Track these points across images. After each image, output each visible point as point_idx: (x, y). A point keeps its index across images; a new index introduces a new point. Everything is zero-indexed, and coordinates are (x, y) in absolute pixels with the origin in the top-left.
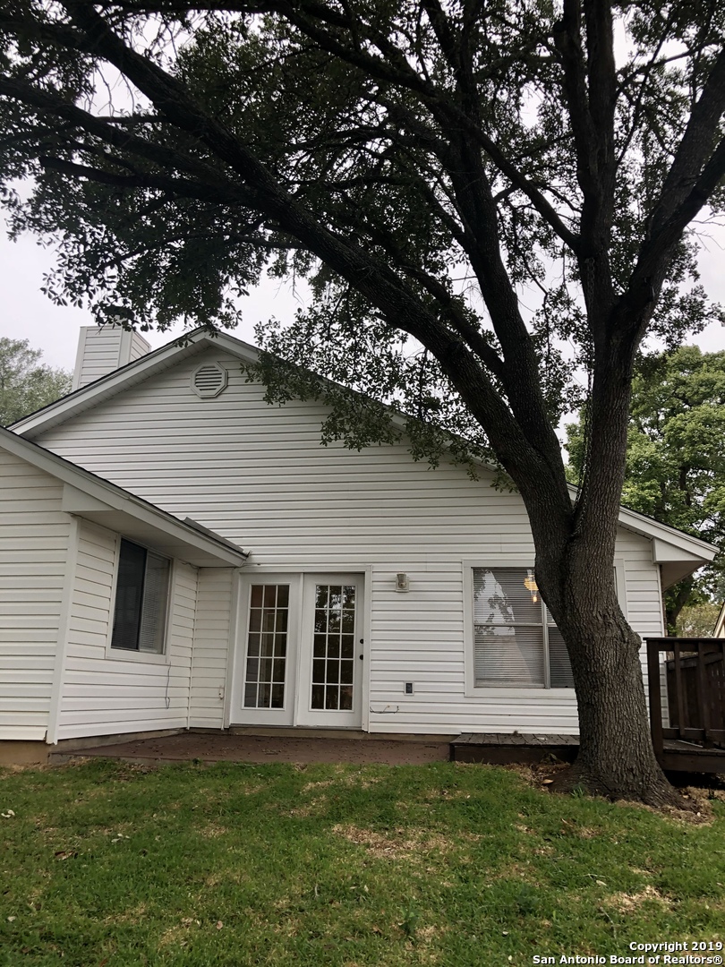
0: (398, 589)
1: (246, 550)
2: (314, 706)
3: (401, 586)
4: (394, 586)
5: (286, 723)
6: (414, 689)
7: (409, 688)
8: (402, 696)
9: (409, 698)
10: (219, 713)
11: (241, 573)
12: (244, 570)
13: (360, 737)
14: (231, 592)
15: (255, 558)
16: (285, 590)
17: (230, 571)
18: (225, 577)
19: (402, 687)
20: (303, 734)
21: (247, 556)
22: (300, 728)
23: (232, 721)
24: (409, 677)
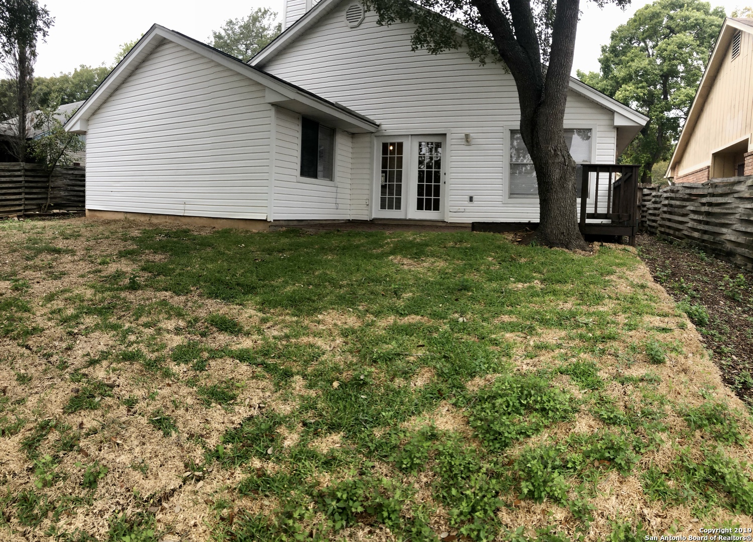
0: (466, 143)
1: (378, 122)
2: (418, 209)
3: (467, 141)
4: (464, 141)
5: (403, 217)
6: (474, 200)
7: (471, 199)
8: (467, 203)
9: (471, 204)
10: (366, 212)
11: (376, 136)
12: (376, 134)
13: (444, 225)
14: (370, 147)
15: (384, 127)
16: (400, 145)
17: (369, 135)
18: (367, 139)
19: (467, 198)
20: (412, 223)
21: (378, 126)
22: (410, 220)
23: (374, 216)
24: (471, 193)
